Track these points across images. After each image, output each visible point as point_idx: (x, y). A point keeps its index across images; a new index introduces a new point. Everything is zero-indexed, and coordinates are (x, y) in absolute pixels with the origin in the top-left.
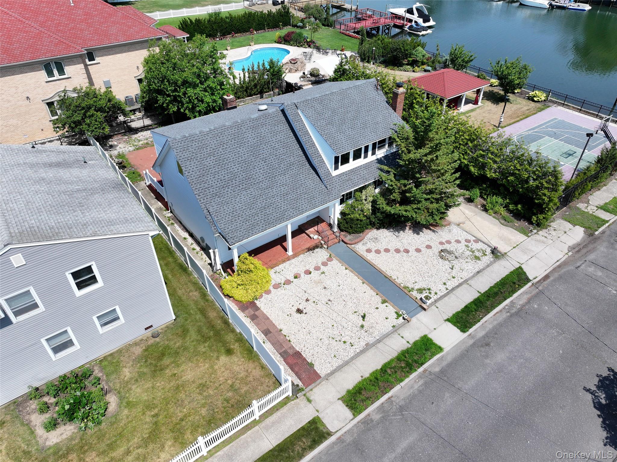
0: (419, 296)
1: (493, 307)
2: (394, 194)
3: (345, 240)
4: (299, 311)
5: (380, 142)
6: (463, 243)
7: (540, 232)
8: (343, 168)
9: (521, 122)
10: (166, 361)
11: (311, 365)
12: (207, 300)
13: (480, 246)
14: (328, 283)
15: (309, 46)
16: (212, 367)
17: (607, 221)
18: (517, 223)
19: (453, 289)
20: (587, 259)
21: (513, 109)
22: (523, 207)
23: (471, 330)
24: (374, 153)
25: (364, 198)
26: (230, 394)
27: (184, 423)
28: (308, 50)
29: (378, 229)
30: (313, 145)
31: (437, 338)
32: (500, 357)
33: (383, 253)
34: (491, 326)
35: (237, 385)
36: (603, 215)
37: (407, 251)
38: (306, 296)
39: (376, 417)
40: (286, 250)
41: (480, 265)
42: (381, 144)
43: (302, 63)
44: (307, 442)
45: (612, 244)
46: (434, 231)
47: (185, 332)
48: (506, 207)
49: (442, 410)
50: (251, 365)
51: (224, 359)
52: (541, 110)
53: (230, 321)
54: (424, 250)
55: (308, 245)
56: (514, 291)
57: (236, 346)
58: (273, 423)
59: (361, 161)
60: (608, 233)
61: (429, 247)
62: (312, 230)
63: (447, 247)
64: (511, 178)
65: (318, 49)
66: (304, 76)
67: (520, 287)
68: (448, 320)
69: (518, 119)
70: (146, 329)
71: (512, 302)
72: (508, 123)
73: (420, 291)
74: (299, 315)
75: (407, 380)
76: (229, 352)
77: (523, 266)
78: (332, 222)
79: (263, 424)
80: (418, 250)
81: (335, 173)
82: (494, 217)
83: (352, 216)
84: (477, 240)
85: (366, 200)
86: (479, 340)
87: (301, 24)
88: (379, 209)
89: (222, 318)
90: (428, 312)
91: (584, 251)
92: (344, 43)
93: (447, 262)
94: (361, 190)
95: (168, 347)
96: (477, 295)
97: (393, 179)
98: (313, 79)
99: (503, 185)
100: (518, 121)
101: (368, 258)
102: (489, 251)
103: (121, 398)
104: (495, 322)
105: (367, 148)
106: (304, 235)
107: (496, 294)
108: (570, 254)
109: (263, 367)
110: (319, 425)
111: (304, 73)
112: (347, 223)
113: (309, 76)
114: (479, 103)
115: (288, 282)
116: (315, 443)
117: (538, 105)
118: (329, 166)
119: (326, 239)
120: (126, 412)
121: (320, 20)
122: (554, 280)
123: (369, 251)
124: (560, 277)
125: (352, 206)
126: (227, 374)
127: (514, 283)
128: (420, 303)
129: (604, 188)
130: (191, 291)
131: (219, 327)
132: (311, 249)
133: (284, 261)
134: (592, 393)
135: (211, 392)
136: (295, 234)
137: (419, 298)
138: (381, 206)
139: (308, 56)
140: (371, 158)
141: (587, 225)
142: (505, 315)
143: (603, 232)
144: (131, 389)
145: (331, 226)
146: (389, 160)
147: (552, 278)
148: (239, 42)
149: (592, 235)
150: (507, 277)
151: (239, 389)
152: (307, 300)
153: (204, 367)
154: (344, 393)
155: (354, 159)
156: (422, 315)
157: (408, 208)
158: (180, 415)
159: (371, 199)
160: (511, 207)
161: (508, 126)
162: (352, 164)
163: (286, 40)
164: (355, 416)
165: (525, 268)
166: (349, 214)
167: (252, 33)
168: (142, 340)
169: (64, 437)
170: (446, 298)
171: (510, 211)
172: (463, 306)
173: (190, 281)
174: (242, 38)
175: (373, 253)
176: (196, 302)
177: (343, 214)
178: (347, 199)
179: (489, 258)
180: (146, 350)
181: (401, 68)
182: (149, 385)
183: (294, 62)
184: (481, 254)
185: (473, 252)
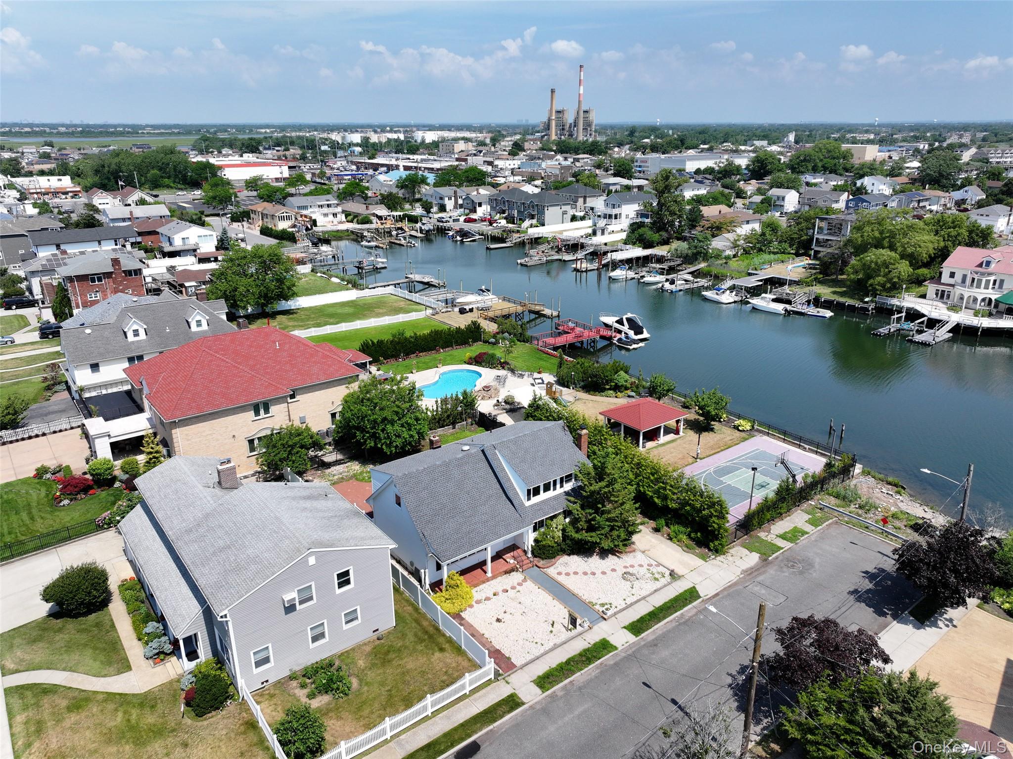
0: (601, 609)
1: (665, 618)
2: (581, 523)
3: (538, 565)
4: (498, 620)
5: (567, 477)
6: (646, 567)
7: (718, 558)
8: (535, 500)
9: (722, 453)
10: (392, 656)
11: (509, 659)
12: (420, 613)
13: (661, 569)
14: (522, 599)
15: (503, 368)
16: (429, 660)
17: (782, 548)
18: (698, 550)
19: (632, 605)
20: (755, 580)
21: (716, 439)
22: (702, 534)
23: (643, 635)
24: (562, 486)
25: (554, 526)
26: (445, 678)
27: (411, 695)
28: (502, 373)
29: (569, 555)
30: (509, 479)
31: (613, 640)
32: (665, 653)
33: (572, 575)
34: (661, 632)
35: (450, 672)
36: (780, 543)
37: (594, 574)
38: (504, 609)
39: (560, 694)
40: (485, 572)
41: (658, 585)
42: (568, 478)
43: (496, 389)
44: (505, 708)
45: (782, 568)
46: (618, 557)
47: (404, 636)
48: (689, 535)
49: (612, 688)
50: (460, 659)
51: (438, 655)
52: (745, 439)
53: (441, 628)
54: (609, 572)
55: (505, 569)
56: (684, 606)
57: (447, 646)
58: (480, 697)
59: (551, 494)
60: (780, 558)
61: (614, 570)
62: (508, 555)
63: (630, 570)
64: (688, 508)
65: (513, 371)
66: (498, 403)
67: (691, 602)
68: (625, 627)
69: (719, 450)
70: (374, 632)
71: (682, 614)
72: (708, 454)
73: (603, 605)
74: (498, 624)
75: (586, 669)
76: (442, 650)
77: (696, 586)
78: (526, 549)
79: (471, 698)
80: (604, 573)
81: (527, 504)
82: (678, 545)
83: (544, 543)
84: (659, 565)
85: (556, 528)
86: (649, 642)
87: (493, 340)
88: (568, 536)
89: (434, 626)
90: (609, 621)
91: (756, 573)
92: (542, 363)
93: (629, 582)
94: (552, 518)
95: (391, 646)
96: (651, 609)
97: (579, 509)
98: (508, 407)
99: (683, 515)
100: (719, 452)
101: (559, 579)
102: (668, 573)
103: (361, 680)
104: (665, 630)
105: (555, 482)
106: (501, 560)
107: (669, 608)
108: (742, 576)
109: (470, 660)
110: (515, 698)
111: (498, 401)
112: (540, 549)
113: (503, 404)
114: (681, 433)
115: (488, 599)
116: (512, 709)
117: (743, 434)
118: (522, 498)
119: (521, 564)
120: (366, 688)
121: (515, 335)
122: (723, 598)
123: (559, 574)
124: (729, 595)
125: (544, 534)
126: (441, 664)
127: (686, 599)
128: (602, 614)
129: (788, 518)
130: (404, 606)
131: (432, 633)
132: (508, 572)
133: (484, 582)
134: (732, 677)
135: (430, 676)
136: (494, 559)
137: (601, 610)
138: (570, 534)
139: (502, 380)
140: (559, 491)
141: (763, 551)
142: (674, 624)
143: (777, 558)
144: (367, 674)
145: (525, 552)
146: (575, 493)
147: (721, 596)
148: (424, 363)
149: (766, 560)
150: (681, 594)
151: (452, 674)
152: (505, 612)
153: (422, 660)
154: (535, 678)
155: (544, 491)
156: (603, 624)
157: (593, 534)
158: (409, 691)
159: (560, 527)
160: (693, 535)
161: (707, 457)
162: (543, 496)
163: (478, 360)
164: (543, 692)
165: (698, 588)
166: (541, 541)
167: (438, 351)
168: (369, 642)
169: (323, 702)
170: (625, 612)
171: (693, 539)
172: (638, 617)
173: (403, 599)
174: (427, 357)
175: (563, 576)
176: (410, 614)
177: (536, 541)
178: (539, 527)
179: (668, 578)
180: (374, 648)
181: (603, 394)
182: (381, 671)
183: (487, 389)
184: (660, 576)
185: (653, 574)
